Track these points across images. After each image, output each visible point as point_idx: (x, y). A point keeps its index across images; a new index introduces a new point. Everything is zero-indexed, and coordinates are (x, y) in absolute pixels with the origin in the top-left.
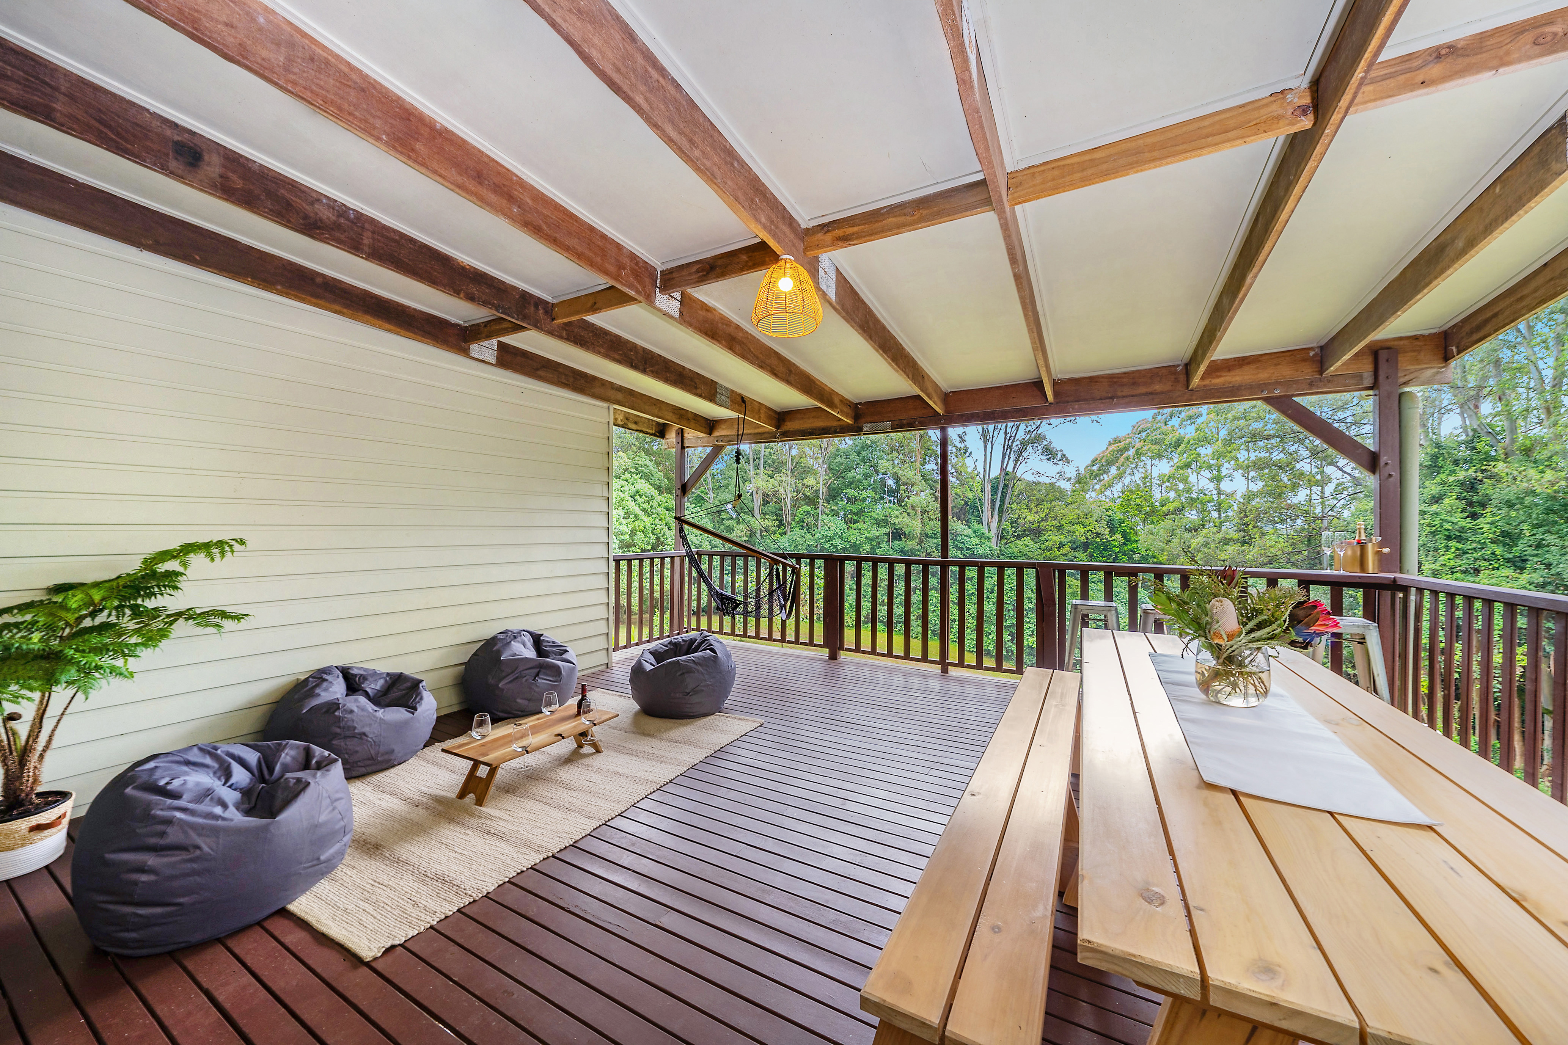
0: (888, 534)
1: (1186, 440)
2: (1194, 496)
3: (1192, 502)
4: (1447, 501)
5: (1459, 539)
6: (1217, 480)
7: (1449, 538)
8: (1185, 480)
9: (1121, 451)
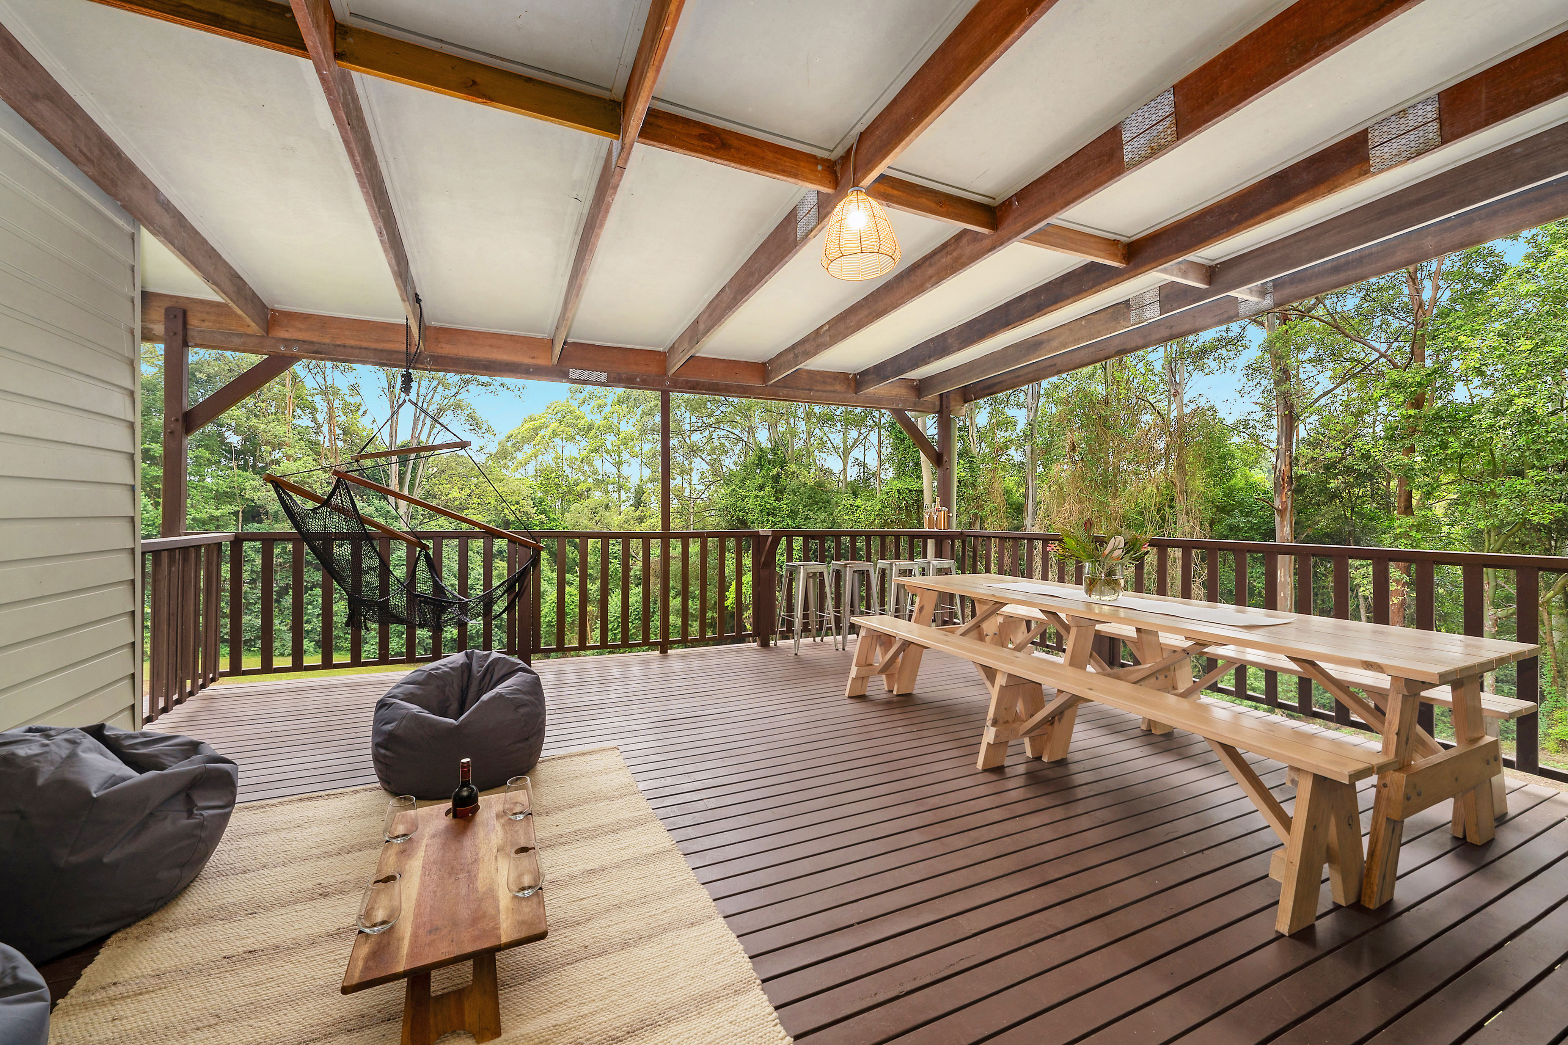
0: (236, 513)
1: (596, 426)
2: (600, 477)
3: (598, 482)
4: (767, 489)
5: (774, 515)
6: (618, 464)
7: (768, 515)
8: (590, 463)
9: (536, 431)
